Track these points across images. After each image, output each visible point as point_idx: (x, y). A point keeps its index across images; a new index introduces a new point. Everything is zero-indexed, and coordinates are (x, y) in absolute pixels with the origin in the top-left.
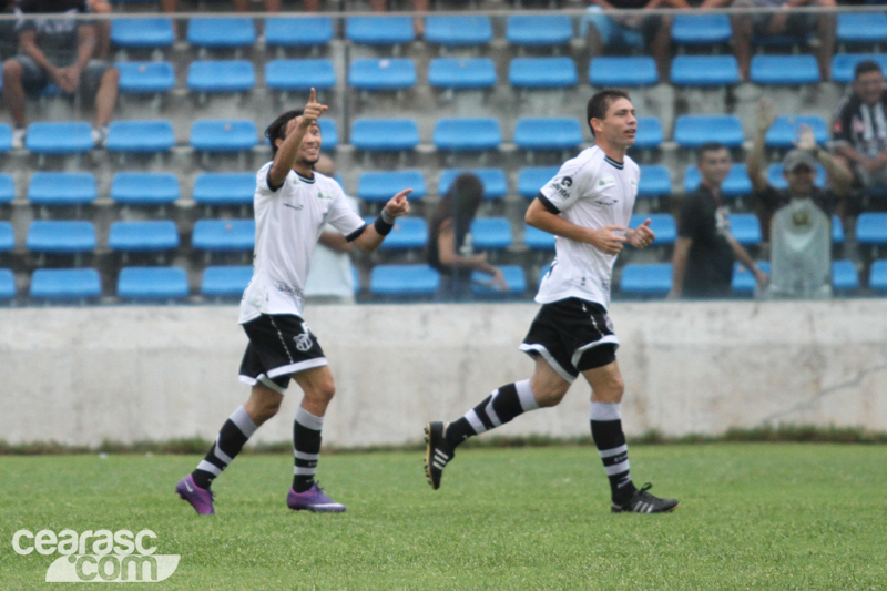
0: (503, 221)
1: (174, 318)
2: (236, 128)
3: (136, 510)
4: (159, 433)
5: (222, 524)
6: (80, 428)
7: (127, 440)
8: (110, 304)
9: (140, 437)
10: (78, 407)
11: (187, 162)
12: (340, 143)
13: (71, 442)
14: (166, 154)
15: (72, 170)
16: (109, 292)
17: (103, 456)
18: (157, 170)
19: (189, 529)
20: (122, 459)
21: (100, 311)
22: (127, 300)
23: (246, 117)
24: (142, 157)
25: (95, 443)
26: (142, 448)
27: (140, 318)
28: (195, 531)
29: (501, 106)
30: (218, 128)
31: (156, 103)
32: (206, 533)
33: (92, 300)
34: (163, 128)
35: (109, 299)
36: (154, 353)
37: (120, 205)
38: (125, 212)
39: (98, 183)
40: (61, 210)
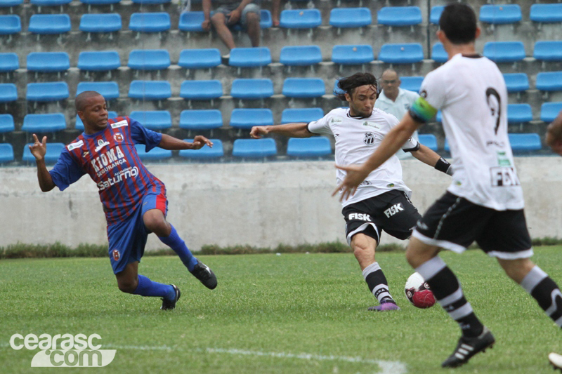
0: (527, 105)
1: (322, 168)
2: (359, 49)
3: (295, 288)
4: (313, 240)
5: (347, 296)
6: (264, 237)
7: (293, 244)
8: (283, 160)
9: (302, 242)
10: (263, 224)
11: (330, 71)
12: (425, 59)
13: (259, 246)
14: (317, 66)
15: (258, 76)
16: (282, 152)
17: (278, 254)
18: (311, 76)
19: (327, 299)
20: (290, 256)
21: (275, 164)
22: (293, 157)
23: (366, 43)
24: (302, 68)
25: (273, 247)
26: (303, 249)
27: (301, 169)
28: (331, 300)
29: (525, 34)
30: (348, 50)
31: (310, 35)
32: (337, 301)
33: (271, 157)
34: (315, 50)
35: (282, 157)
36: (310, 190)
37: (288, 98)
38: (291, 103)
39: (274, 85)
40: (251, 102)
